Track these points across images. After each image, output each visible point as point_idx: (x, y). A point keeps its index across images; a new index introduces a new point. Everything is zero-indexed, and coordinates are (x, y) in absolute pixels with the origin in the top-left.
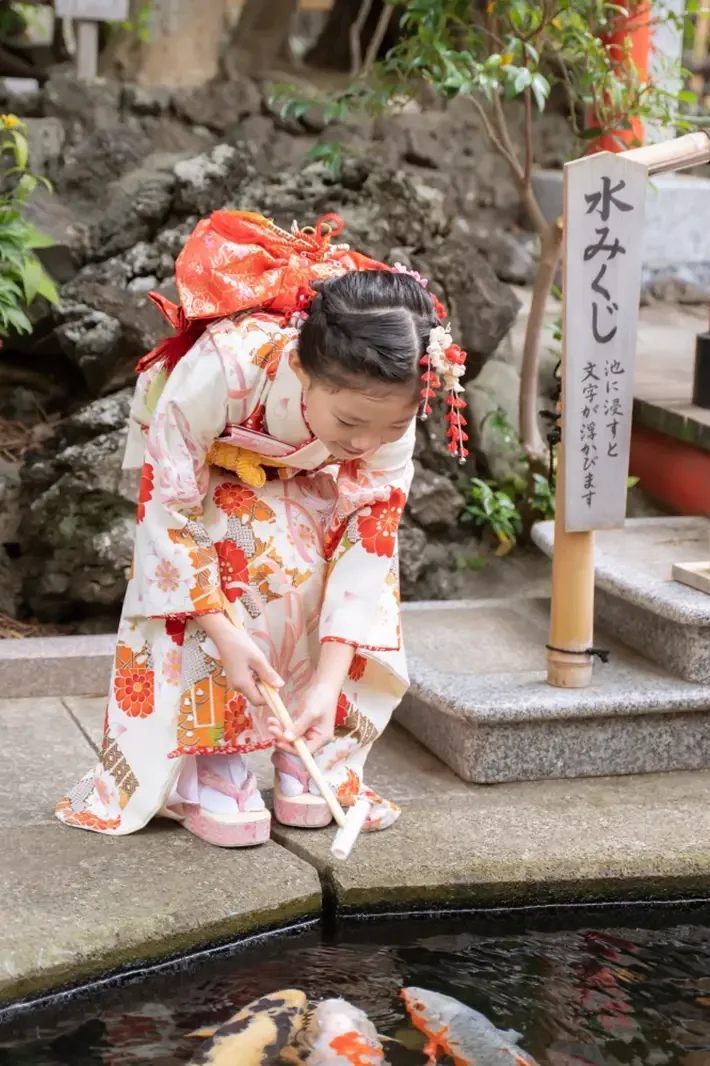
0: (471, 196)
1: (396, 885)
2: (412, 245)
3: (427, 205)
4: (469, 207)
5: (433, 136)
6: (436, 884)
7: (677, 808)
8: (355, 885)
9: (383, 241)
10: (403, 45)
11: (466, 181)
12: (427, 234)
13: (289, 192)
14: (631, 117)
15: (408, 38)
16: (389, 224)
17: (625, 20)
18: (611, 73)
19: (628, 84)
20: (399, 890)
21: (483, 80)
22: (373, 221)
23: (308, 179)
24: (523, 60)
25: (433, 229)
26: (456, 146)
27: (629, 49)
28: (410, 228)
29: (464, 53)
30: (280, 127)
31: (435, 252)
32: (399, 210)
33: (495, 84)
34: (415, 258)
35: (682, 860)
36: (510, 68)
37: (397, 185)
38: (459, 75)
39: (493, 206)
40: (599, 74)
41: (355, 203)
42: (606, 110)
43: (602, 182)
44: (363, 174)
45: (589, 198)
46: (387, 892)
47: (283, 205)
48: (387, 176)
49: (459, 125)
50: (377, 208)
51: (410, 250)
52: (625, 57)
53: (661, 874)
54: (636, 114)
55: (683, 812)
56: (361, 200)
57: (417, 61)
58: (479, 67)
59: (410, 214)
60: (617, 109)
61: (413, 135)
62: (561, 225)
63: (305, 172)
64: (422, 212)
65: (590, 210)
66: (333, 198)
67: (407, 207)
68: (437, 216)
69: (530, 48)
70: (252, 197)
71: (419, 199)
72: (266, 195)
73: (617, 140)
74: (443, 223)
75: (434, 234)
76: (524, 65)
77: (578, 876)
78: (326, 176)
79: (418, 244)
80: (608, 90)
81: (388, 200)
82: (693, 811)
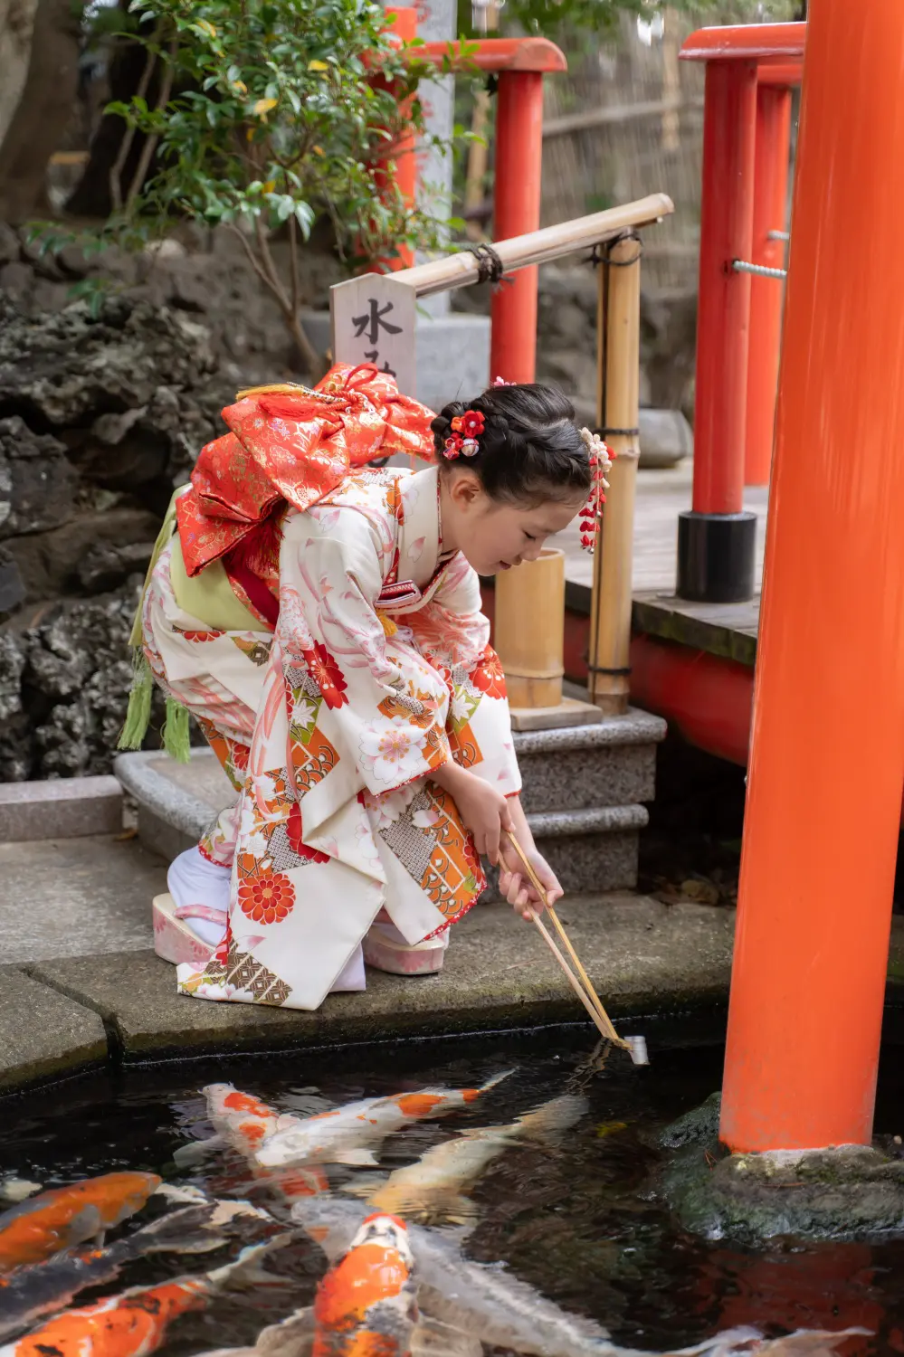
0: (240, 340)
1: (183, 1029)
2: (179, 383)
3: (193, 342)
4: (239, 352)
5: (199, 279)
6: (224, 1026)
7: (469, 942)
8: (140, 1030)
9: (149, 379)
10: (162, 175)
11: (235, 325)
12: (194, 371)
13: (51, 332)
14: (398, 246)
15: (166, 169)
16: (155, 361)
17: (391, 145)
18: (376, 200)
19: (395, 213)
20: (187, 1034)
21: (244, 207)
22: (137, 359)
23: (70, 318)
24: (286, 188)
25: (200, 366)
26: (223, 289)
27: (394, 173)
28: (176, 365)
29: (225, 182)
30: (41, 273)
31: (203, 389)
32: (164, 347)
33: (257, 211)
34: (182, 396)
35: (475, 992)
36: (271, 196)
37: (161, 322)
38: (219, 204)
39: (264, 350)
40: (364, 200)
41: (119, 341)
42: (372, 237)
43: (369, 305)
44: (125, 311)
45: (356, 322)
46: (174, 1036)
47: (44, 345)
48: (150, 312)
49: (225, 267)
50: (141, 346)
51: (178, 388)
52: (390, 181)
53: (454, 1007)
54: (404, 241)
55: (474, 945)
56: (124, 338)
57: (176, 191)
58: (239, 194)
59: (176, 350)
60: (384, 236)
61: (179, 279)
62: (330, 356)
63: (65, 311)
64: (188, 349)
65: (359, 334)
66: (95, 336)
67: (172, 344)
68: (204, 354)
69: (293, 177)
70: (12, 338)
71: (184, 335)
72: (26, 336)
73: (383, 266)
74: (210, 359)
75: (202, 371)
76: (287, 192)
77: (370, 1011)
78: (87, 315)
79: (185, 382)
80: (373, 216)
81: (152, 338)
82: (486, 944)
